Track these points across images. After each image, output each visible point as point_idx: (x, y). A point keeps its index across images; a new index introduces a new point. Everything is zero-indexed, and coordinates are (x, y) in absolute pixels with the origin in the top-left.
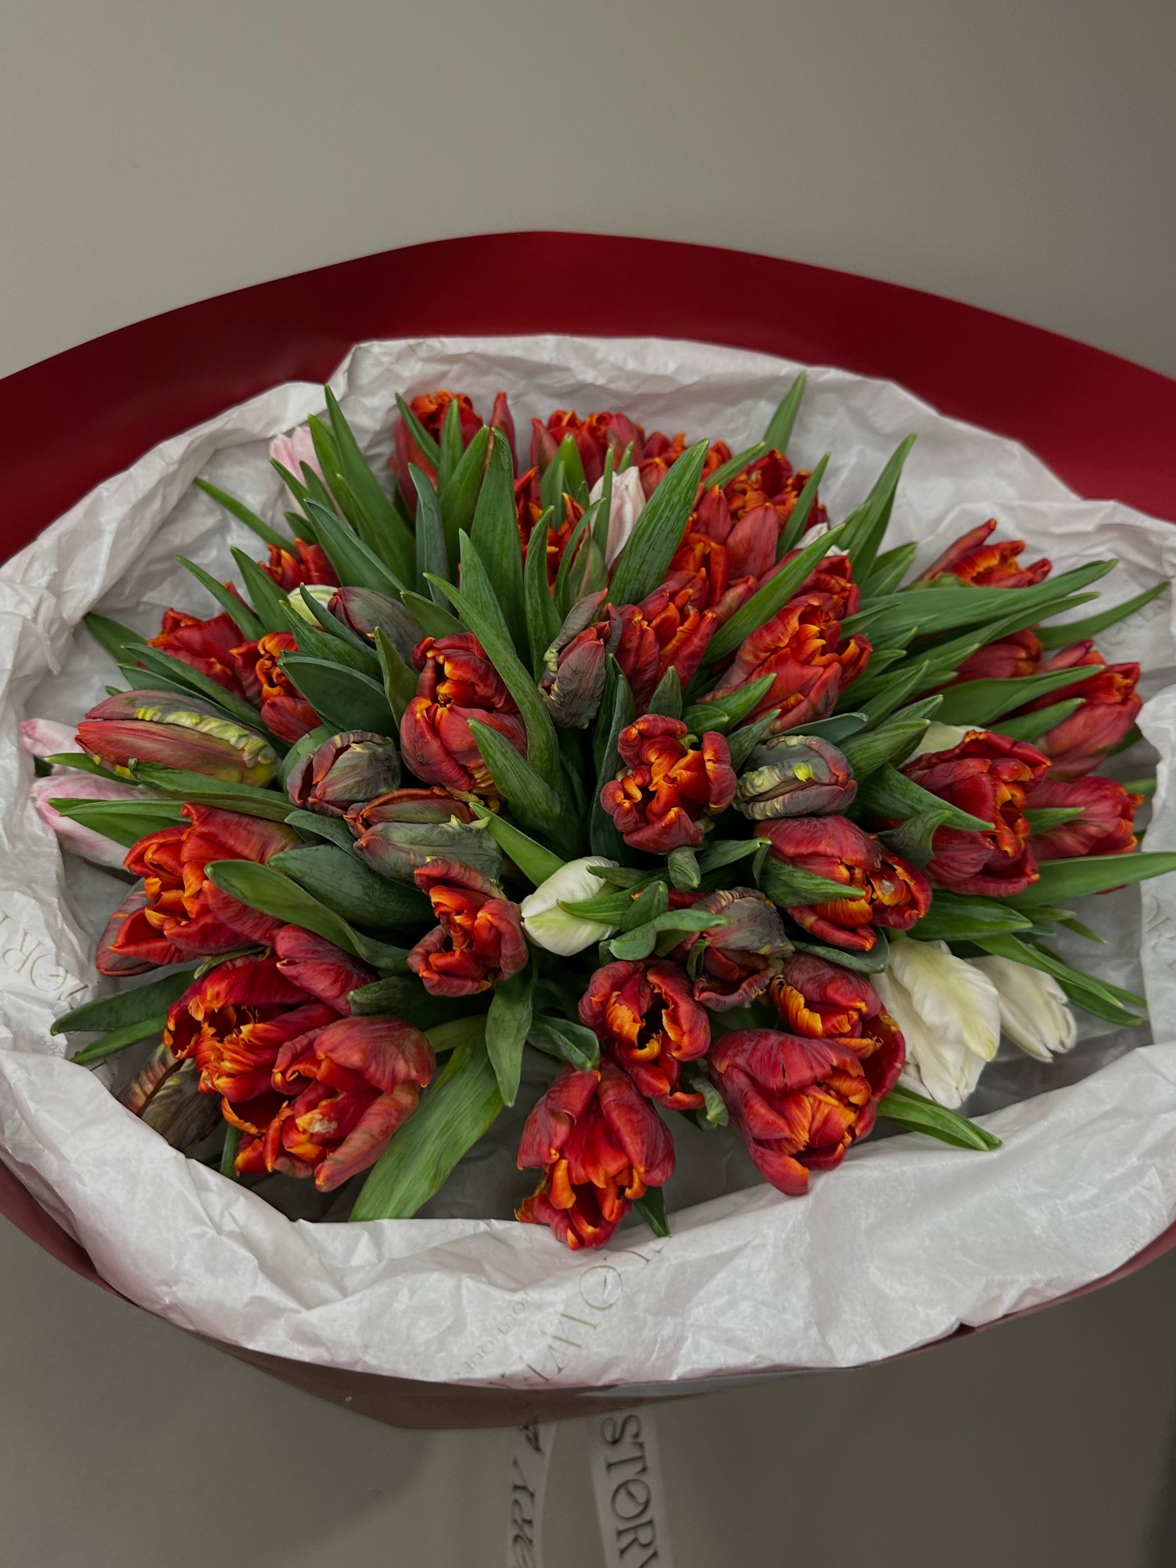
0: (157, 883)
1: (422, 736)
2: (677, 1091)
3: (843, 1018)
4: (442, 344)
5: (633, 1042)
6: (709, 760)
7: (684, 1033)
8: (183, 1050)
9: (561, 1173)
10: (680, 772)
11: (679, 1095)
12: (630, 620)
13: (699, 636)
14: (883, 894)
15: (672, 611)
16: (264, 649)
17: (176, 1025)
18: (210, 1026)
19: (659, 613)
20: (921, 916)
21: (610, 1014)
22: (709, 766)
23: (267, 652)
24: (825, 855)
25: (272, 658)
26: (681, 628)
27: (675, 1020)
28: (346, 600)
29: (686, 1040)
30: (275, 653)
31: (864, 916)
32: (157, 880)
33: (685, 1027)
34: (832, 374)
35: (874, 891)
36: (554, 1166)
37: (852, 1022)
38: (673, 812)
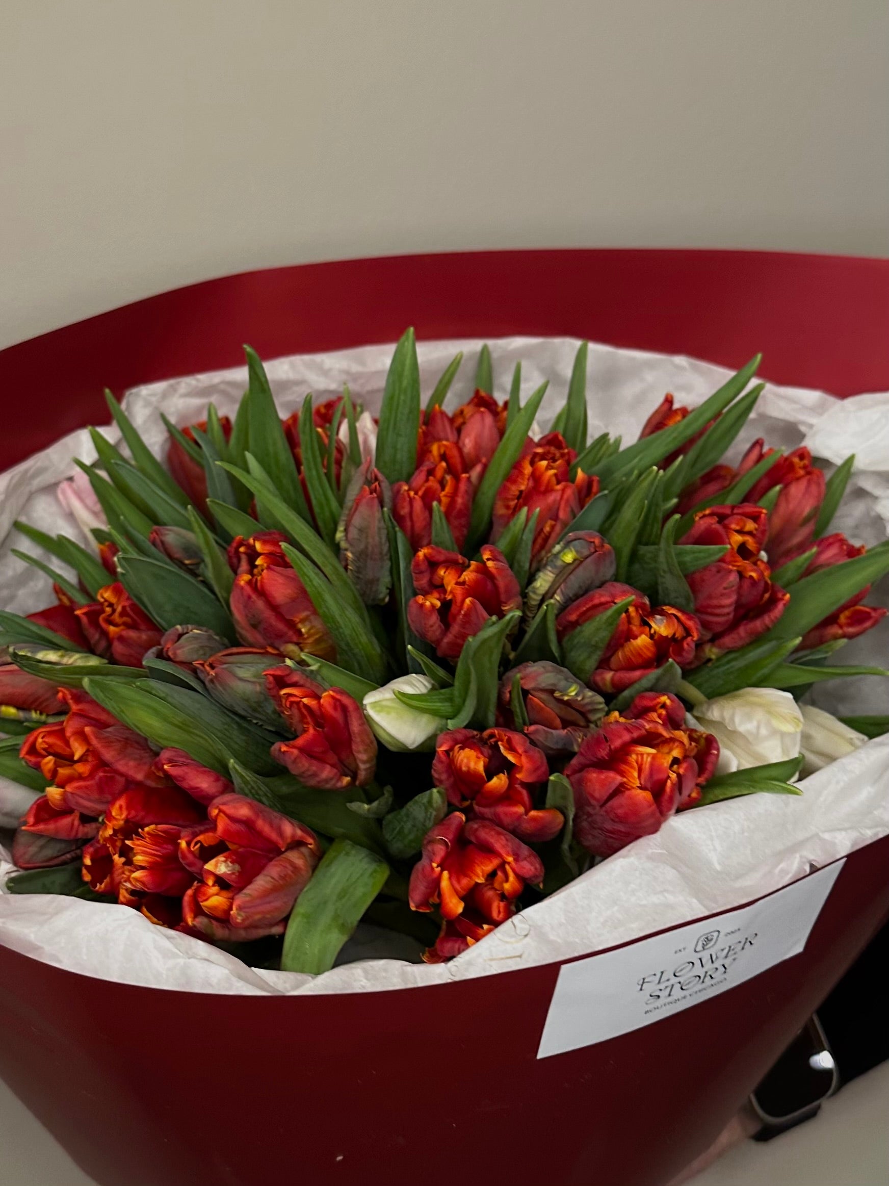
0: (51, 760)
1: (249, 597)
2: (530, 810)
3: (654, 716)
4: (198, 380)
5: (481, 775)
6: (488, 559)
7: (521, 755)
8: (101, 884)
9: (445, 883)
10: (468, 576)
11: (533, 813)
12: (398, 491)
13: (460, 495)
14: (659, 627)
15: (433, 483)
16: (103, 597)
17: (92, 860)
18: (120, 856)
19: (422, 485)
20: (695, 639)
21: (457, 760)
22: (490, 564)
23: (106, 600)
24: (601, 604)
25: (111, 605)
26: (443, 493)
27: (511, 748)
28: (162, 535)
29: (524, 759)
30: (113, 600)
31: (648, 649)
32: (50, 757)
33: (520, 751)
34: (518, 342)
35: (650, 627)
36: (438, 880)
37: (662, 717)
38: (468, 601)
